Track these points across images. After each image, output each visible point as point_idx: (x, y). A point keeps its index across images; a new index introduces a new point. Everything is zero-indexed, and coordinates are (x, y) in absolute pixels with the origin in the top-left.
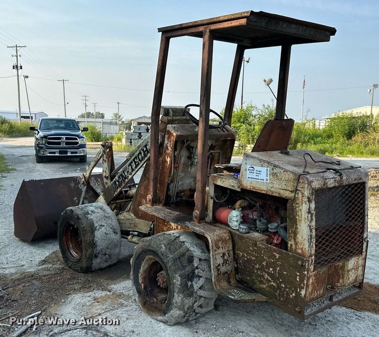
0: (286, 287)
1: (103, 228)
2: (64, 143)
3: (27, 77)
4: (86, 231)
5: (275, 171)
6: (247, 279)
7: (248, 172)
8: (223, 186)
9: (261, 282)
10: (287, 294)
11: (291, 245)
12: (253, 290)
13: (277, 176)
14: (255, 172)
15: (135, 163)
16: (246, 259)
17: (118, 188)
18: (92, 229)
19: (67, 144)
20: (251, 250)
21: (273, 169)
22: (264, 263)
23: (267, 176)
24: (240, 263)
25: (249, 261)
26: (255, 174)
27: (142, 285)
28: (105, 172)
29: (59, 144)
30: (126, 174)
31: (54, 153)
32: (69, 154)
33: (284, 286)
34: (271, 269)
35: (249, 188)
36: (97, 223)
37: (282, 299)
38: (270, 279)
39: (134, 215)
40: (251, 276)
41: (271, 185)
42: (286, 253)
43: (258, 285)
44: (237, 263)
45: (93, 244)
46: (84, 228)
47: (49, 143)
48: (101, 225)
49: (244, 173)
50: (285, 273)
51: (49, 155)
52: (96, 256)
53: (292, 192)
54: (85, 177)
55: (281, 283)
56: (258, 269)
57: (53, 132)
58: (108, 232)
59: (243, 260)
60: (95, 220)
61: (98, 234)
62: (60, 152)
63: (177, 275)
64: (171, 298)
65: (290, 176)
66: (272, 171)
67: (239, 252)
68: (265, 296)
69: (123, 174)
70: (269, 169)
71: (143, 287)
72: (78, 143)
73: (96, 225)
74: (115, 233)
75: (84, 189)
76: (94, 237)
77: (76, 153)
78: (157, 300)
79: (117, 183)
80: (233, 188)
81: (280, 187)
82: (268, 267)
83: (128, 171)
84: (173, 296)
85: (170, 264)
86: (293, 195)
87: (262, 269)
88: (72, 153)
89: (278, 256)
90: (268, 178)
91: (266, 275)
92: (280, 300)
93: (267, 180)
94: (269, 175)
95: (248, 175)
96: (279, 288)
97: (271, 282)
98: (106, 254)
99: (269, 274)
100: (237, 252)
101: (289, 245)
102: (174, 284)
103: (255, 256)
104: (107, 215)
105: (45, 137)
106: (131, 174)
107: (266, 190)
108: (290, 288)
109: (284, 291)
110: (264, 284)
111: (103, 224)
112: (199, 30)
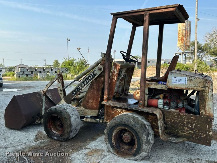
0: (199, 132)
1: (74, 116)
4: (67, 118)
5: (191, 78)
6: (173, 132)
7: (173, 80)
8: (155, 88)
9: (184, 132)
10: (201, 135)
11: (202, 112)
12: (178, 136)
13: (192, 81)
14: (177, 80)
15: (86, 81)
16: (172, 122)
17: (74, 95)
18: (70, 118)
20: (176, 117)
21: (189, 78)
22: (185, 123)
23: (186, 81)
24: (168, 125)
25: (175, 123)
26: (177, 81)
27: (114, 143)
28: (60, 88)
30: (80, 87)
33: (198, 132)
34: (189, 125)
35: (173, 88)
36: (71, 114)
37: (197, 138)
38: (189, 130)
39: (84, 108)
40: (175, 130)
41: (188, 85)
42: (199, 117)
43: (181, 133)
44: (166, 125)
45: (71, 125)
46: (66, 117)
48: (72, 115)
49: (170, 81)
50: (199, 126)
52: (72, 132)
53: (202, 87)
54: (43, 92)
55: (196, 131)
56: (180, 126)
58: (76, 118)
59: (170, 123)
60: (69, 112)
61: (72, 119)
63: (144, 135)
64: (140, 147)
65: (201, 80)
66: (189, 79)
67: (167, 119)
68: (185, 138)
69: (78, 88)
70: (187, 78)
71: (115, 144)
73: (70, 115)
74: (78, 118)
75: (44, 98)
76: (71, 121)
78: (125, 149)
79: (74, 92)
80: (162, 89)
81: (195, 86)
82: (187, 124)
83: (82, 86)
84: (142, 146)
85: (139, 130)
86: (203, 89)
87: (184, 125)
89: (194, 118)
90: (187, 82)
91: (186, 128)
92: (195, 139)
93: (186, 83)
94: (187, 81)
95: (173, 81)
96: (195, 133)
97: (189, 131)
98: (75, 130)
99: (188, 127)
100: (166, 119)
101: (201, 113)
102: (142, 140)
103: (178, 120)
104: (73, 109)
106: (83, 87)
107: (185, 88)
108: (202, 133)
109: (198, 134)
110: (185, 132)
111: (73, 114)
112: (141, 14)
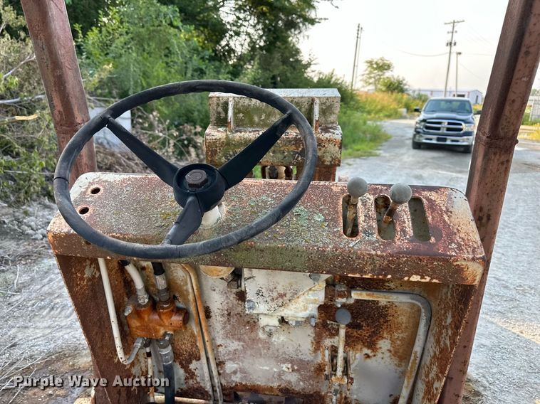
2: (445, 129)
3: (460, 53)
19: (448, 129)
29: (439, 129)
31: (431, 139)
32: (448, 142)
47: (427, 128)
51: (424, 141)
57: (435, 115)
62: (438, 139)
72: (462, 129)
77: (457, 141)
88: (453, 141)
105: (424, 121)
